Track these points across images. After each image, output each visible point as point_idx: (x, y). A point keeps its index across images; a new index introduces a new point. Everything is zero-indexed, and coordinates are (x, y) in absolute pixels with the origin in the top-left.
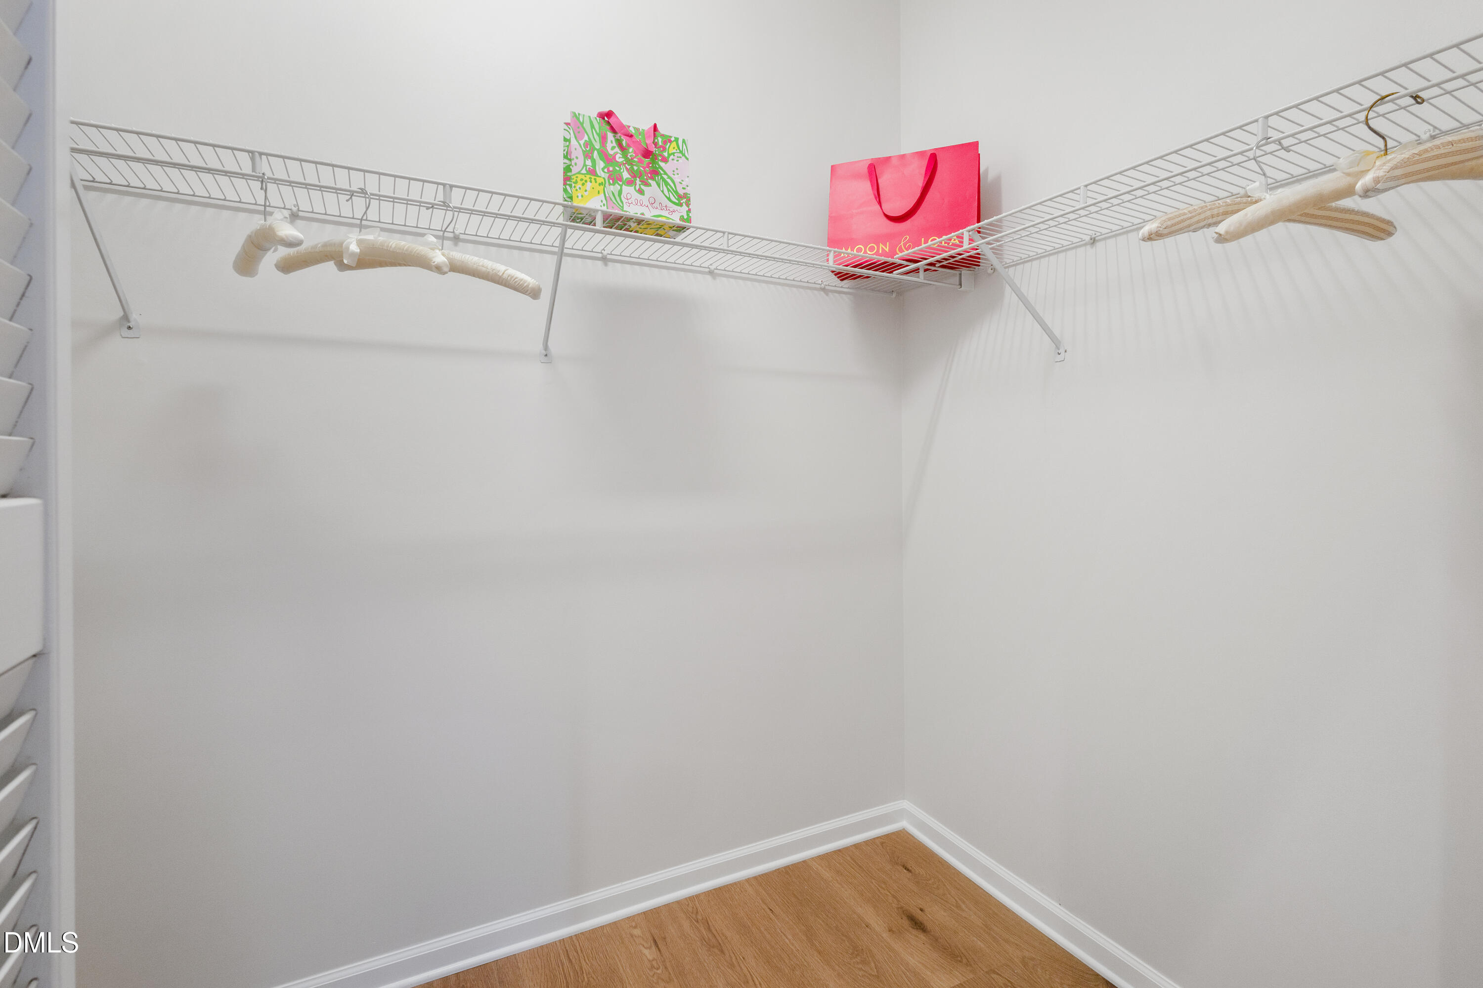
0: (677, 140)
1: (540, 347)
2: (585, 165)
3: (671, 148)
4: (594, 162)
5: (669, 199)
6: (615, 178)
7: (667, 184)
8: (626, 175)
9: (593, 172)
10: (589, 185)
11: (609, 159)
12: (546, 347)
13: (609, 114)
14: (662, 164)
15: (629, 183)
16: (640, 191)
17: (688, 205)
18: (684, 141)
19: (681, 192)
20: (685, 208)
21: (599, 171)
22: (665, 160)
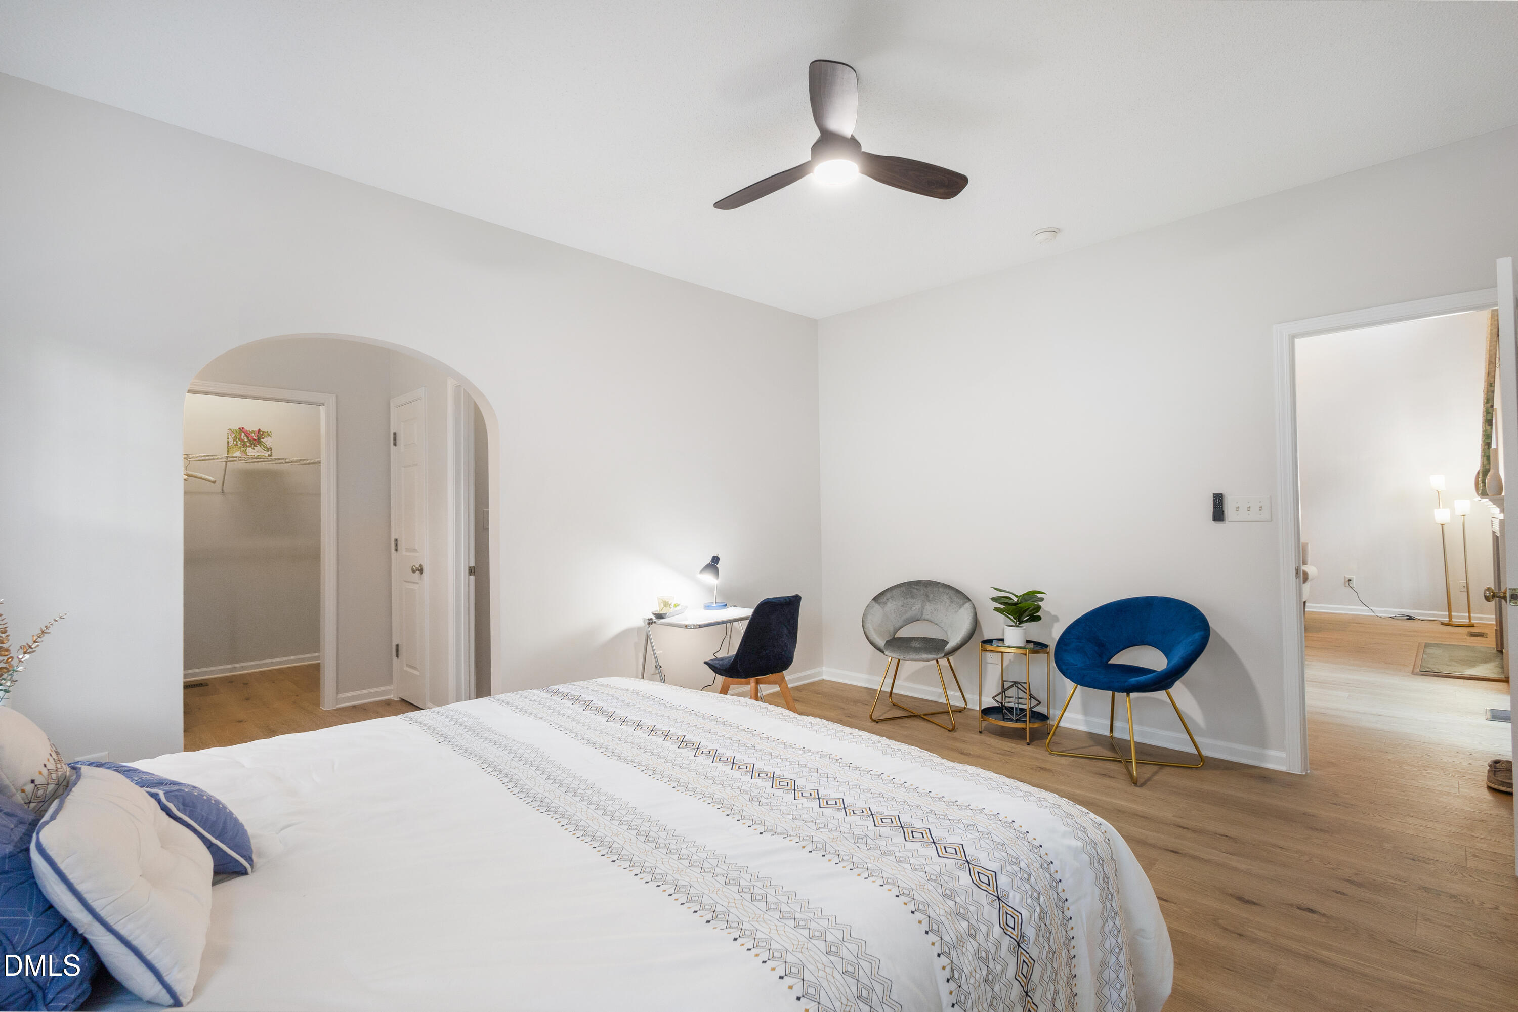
0: (267, 432)
1: (220, 490)
2: (234, 443)
3: (266, 434)
4: (237, 442)
5: (264, 450)
6: (244, 445)
7: (263, 445)
8: (248, 444)
9: (237, 445)
10: (235, 449)
11: (242, 441)
12: (222, 490)
13: (243, 428)
14: (262, 440)
15: (250, 446)
16: (254, 449)
17: (271, 451)
18: (270, 432)
19: (269, 447)
20: (270, 452)
21: (238, 444)
22: (263, 438)
